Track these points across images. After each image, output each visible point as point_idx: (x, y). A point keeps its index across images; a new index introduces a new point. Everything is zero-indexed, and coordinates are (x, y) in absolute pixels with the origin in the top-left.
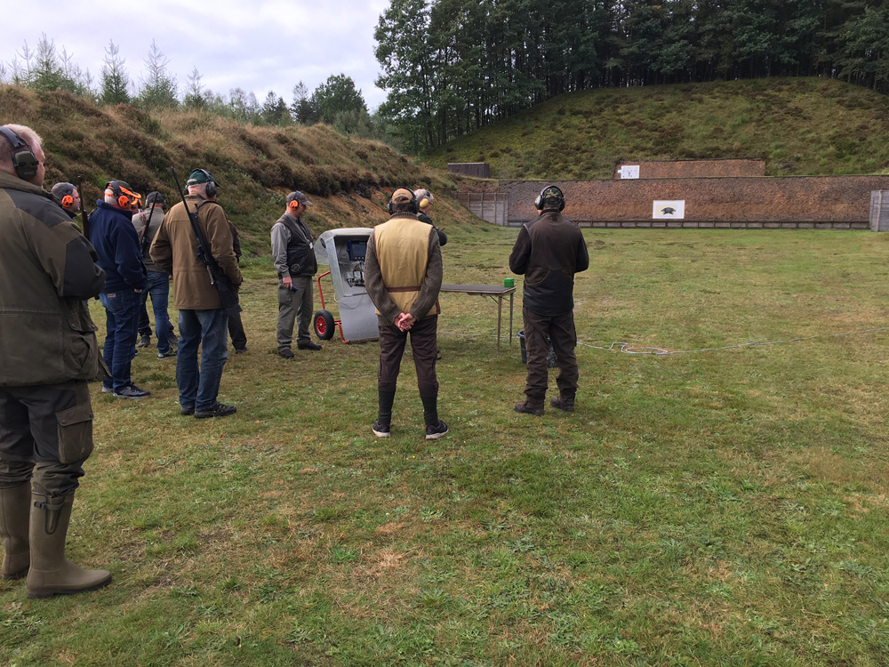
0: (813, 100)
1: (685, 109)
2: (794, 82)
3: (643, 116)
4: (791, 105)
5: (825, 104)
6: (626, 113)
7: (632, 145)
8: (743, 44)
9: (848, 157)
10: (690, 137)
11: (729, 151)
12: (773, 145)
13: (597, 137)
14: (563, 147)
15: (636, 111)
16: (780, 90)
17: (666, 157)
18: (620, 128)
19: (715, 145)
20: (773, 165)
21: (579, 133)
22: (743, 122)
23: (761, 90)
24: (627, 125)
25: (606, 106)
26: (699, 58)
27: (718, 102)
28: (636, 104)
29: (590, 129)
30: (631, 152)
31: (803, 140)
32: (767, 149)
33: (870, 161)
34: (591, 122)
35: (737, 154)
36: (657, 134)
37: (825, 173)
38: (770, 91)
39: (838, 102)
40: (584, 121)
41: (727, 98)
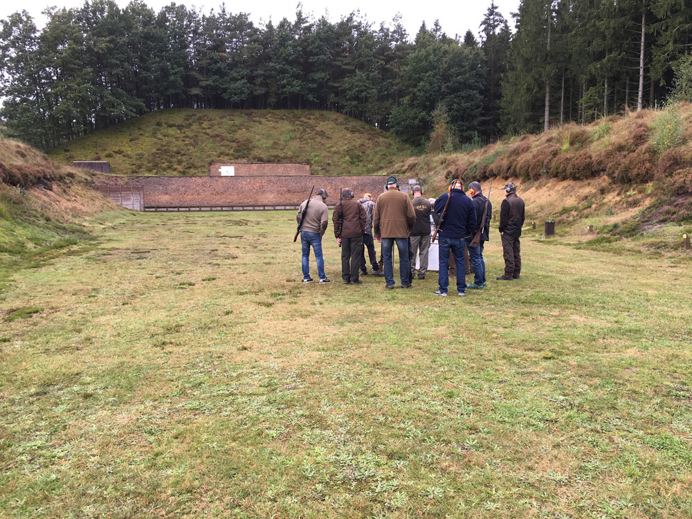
0: (330, 126)
1: (251, 127)
2: (317, 113)
3: (222, 131)
4: (317, 129)
5: (338, 129)
6: (209, 128)
7: (219, 151)
8: (284, 86)
9: (357, 163)
10: (257, 147)
11: (285, 158)
12: (312, 154)
13: (191, 144)
14: (166, 151)
15: (216, 127)
16: (309, 119)
17: (245, 160)
18: (207, 138)
19: (276, 153)
20: (315, 167)
21: (177, 141)
22: (291, 138)
23: (298, 118)
24: (212, 137)
25: (194, 122)
26: (255, 93)
27: (271, 124)
28: (215, 122)
29: (185, 139)
30: (219, 156)
31: (329, 152)
32: (309, 157)
33: (370, 166)
34: (184, 133)
35: (291, 160)
36: (234, 144)
37: (346, 173)
38: (303, 119)
39: (345, 128)
40: (179, 132)
41: (277, 122)
